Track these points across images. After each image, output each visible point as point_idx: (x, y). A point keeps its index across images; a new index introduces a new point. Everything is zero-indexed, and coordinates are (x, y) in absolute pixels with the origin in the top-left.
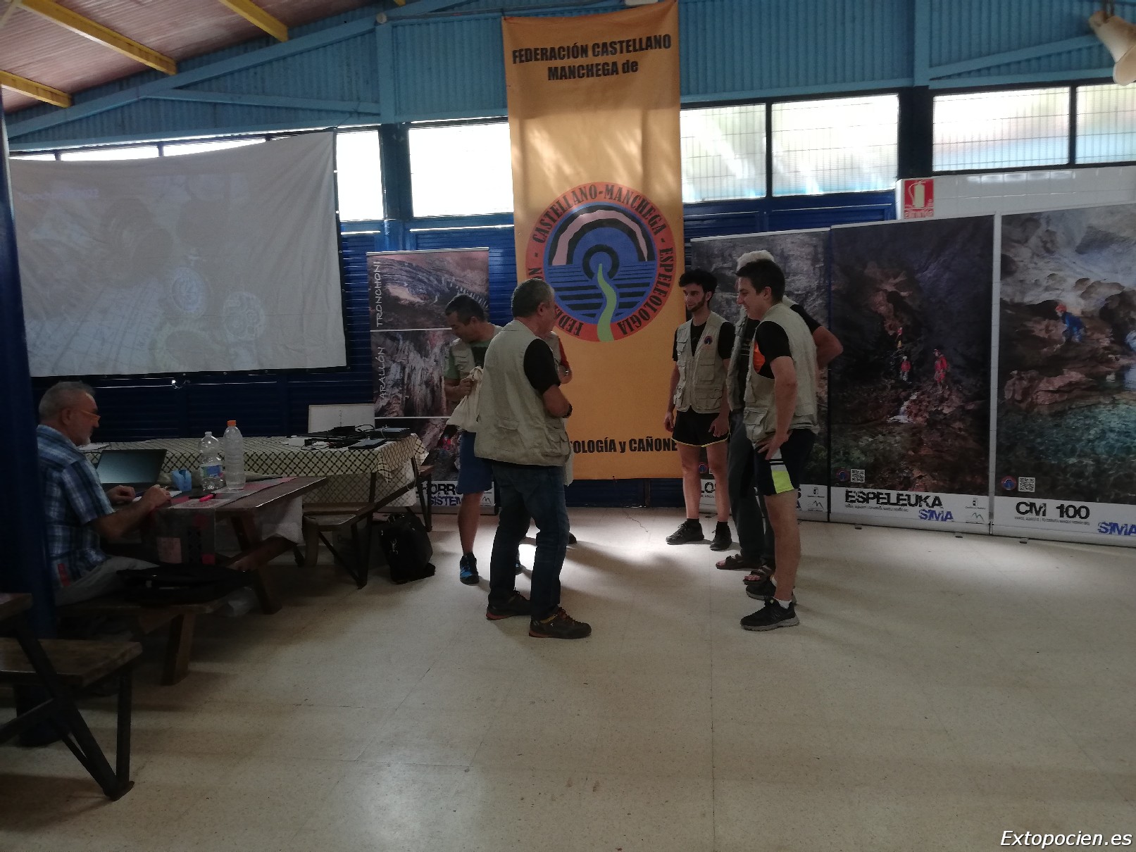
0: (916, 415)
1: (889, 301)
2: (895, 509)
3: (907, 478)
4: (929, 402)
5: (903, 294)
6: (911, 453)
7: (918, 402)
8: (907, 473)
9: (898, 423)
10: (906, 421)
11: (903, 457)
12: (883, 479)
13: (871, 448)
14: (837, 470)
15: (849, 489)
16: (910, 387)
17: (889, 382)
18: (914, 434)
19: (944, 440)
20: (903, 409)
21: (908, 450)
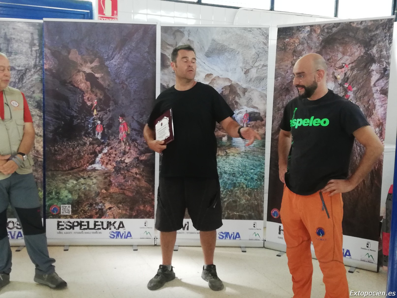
0: (107, 164)
1: (87, 80)
2: (93, 233)
3: (101, 210)
4: (116, 155)
5: (97, 75)
6: (103, 191)
7: (108, 154)
8: (101, 206)
9: (94, 170)
10: (101, 169)
11: (98, 194)
12: (84, 211)
13: (76, 188)
14: (50, 206)
15: (60, 220)
16: (103, 143)
17: (88, 140)
18: (106, 178)
19: (126, 181)
20: (98, 159)
21: (102, 189)
